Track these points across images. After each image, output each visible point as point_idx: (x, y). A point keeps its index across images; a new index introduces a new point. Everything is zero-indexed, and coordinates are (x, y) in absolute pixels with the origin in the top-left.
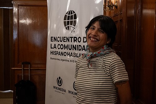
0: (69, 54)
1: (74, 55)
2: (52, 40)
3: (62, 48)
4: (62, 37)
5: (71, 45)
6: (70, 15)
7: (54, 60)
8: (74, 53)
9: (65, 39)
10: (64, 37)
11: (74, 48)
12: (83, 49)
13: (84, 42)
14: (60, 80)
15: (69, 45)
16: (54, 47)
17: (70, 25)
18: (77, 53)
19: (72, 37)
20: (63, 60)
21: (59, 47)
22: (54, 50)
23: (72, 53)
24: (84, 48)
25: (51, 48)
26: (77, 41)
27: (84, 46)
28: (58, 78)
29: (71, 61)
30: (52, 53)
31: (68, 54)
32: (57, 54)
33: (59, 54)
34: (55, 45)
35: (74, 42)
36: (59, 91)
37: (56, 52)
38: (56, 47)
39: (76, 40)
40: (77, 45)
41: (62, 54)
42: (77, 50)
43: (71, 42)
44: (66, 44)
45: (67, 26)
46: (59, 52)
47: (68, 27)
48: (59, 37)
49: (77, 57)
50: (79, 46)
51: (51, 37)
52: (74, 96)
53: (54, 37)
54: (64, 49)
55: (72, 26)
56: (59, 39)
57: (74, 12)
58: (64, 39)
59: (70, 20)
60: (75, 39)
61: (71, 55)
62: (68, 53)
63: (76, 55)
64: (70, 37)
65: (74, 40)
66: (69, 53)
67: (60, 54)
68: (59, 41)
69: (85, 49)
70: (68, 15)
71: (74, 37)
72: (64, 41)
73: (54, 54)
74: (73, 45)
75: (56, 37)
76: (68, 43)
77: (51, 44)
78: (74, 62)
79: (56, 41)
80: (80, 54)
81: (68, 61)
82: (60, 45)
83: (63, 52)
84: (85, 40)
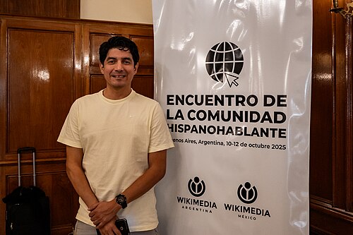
0: (223, 130)
1: (237, 131)
2: (170, 102)
3: (202, 117)
4: (202, 96)
5: (229, 112)
6: (224, 52)
7: (177, 143)
8: (237, 128)
9: (211, 100)
10: (207, 96)
11: (238, 116)
12: (264, 119)
13: (266, 105)
14: (197, 184)
15: (223, 112)
16: (177, 117)
17: (224, 72)
18: (246, 128)
19: (233, 96)
20: (206, 143)
21: (193, 115)
23: (230, 128)
24: (266, 117)
25: (169, 118)
26: (245, 103)
27: (267, 113)
28: (191, 180)
29: (229, 144)
30: (172, 128)
31: (219, 130)
32: (186, 130)
33: (192, 131)
34: (179, 111)
35: (237, 105)
36: (196, 206)
37: (183, 127)
38: (181, 117)
39: (242, 102)
40: (246, 113)
41: (203, 130)
42: (246, 121)
43: (230, 104)
44: (214, 109)
45: (215, 74)
46: (194, 126)
47: (220, 76)
48: (192, 97)
49: (246, 134)
50: (252, 113)
51: (168, 96)
52: (241, 214)
53: (177, 96)
54: (209, 120)
55: (232, 73)
56: (190, 100)
57: (235, 46)
58: (207, 100)
59: (224, 62)
60: (240, 99)
61: (228, 132)
62: (218, 127)
63: (243, 131)
64: (226, 96)
65: (238, 102)
66: (224, 127)
67: (196, 131)
68: (192, 104)
69: (269, 119)
70: (216, 51)
71: (237, 97)
72: (207, 104)
73: (176, 131)
74: (234, 112)
75: (183, 96)
76: (219, 107)
77: (168, 111)
78: (239, 145)
79: (183, 104)
80: (255, 129)
81: (222, 144)
82: (194, 112)
83: (205, 127)
84: (269, 101)
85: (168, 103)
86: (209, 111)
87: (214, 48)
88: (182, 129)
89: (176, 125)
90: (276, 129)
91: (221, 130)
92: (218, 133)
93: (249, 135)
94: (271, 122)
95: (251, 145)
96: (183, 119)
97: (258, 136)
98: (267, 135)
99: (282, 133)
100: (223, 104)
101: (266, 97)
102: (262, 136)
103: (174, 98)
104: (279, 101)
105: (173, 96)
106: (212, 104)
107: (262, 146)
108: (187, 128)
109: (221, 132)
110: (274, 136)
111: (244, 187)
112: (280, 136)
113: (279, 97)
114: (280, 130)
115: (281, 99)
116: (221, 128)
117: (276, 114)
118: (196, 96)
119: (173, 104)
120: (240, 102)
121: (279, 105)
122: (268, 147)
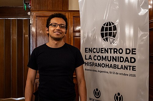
0: (108, 66)
1: (114, 66)
2: (86, 51)
3: (99, 59)
4: (99, 49)
5: (111, 57)
6: (109, 27)
7: (89, 71)
8: (114, 65)
9: (103, 51)
10: (101, 49)
11: (114, 59)
12: (126, 61)
13: (126, 53)
14: (97, 92)
15: (108, 56)
16: (89, 58)
17: (108, 37)
18: (118, 65)
19: (112, 49)
20: (101, 72)
21: (96, 58)
22: (90, 61)
23: (111, 65)
24: (127, 60)
25: (86, 59)
26: (118, 52)
27: (127, 58)
28: (95, 90)
29: (111, 72)
30: (87, 64)
31: (106, 66)
32: (93, 65)
33: (95, 65)
34: (90, 56)
35: (114, 53)
37: (92, 64)
38: (91, 58)
39: (116, 52)
40: (118, 57)
42: (118, 61)
43: (111, 53)
44: (104, 55)
45: (105, 37)
46: (96, 63)
47: (107, 39)
48: (95, 49)
49: (118, 68)
50: (121, 57)
51: (86, 48)
53: (89, 48)
54: (102, 60)
55: (112, 37)
56: (95, 50)
57: (113, 24)
58: (101, 51)
59: (108, 32)
60: (115, 50)
61: (110, 67)
62: (106, 64)
63: (117, 66)
64: (109, 49)
65: (114, 52)
66: (108, 64)
67: (97, 66)
68: (95, 52)
69: (128, 61)
70: (105, 26)
71: (114, 49)
72: (101, 53)
73: (89, 65)
74: (113, 57)
75: (92, 48)
76: (106, 54)
77: (86, 55)
78: (115, 73)
79: (91, 52)
80: (122, 66)
81: (108, 73)
82: (96, 56)
83: (100, 64)
84: (128, 51)
85: (86, 52)
86: (102, 56)
87: (104, 25)
88: (91, 64)
89: (89, 63)
90: (131, 66)
91: (107, 66)
92: (106, 67)
93: (119, 69)
94: (129, 62)
95: (120, 74)
96: (92, 60)
97: (123, 69)
98: (127, 69)
99: (134, 68)
100: (108, 53)
101: (126, 49)
102: (125, 69)
103: (88, 49)
104: (132, 51)
105: (87, 48)
106: (103, 53)
107: (125, 75)
108: (93, 64)
109: (107, 67)
110: (130, 70)
111: (117, 95)
112: (133, 70)
113: (132, 49)
114: (133, 67)
115: (133, 50)
116: (107, 65)
117: (131, 58)
118: (97, 48)
119: (87, 52)
120: (115, 52)
121: (132, 54)
122: (128, 75)
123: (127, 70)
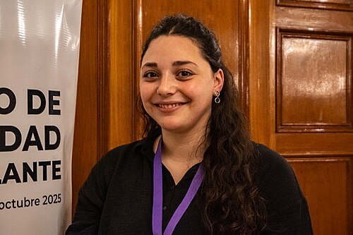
12: (28, 143)
13: (31, 111)
24: (33, 139)
27: (33, 130)
69: (37, 143)
80: (12, 166)
84: (37, 102)
90: (49, 163)
94: (40, 148)
97: (18, 181)
99: (57, 170)
102: (25, 180)
104: (53, 103)
107: (26, 203)
110: (45, 179)
112: (55, 177)
113: (52, 93)
114: (56, 163)
115: (55, 98)
117: (48, 129)
121: (52, 112)
122: (37, 202)
123: (35, 179)
